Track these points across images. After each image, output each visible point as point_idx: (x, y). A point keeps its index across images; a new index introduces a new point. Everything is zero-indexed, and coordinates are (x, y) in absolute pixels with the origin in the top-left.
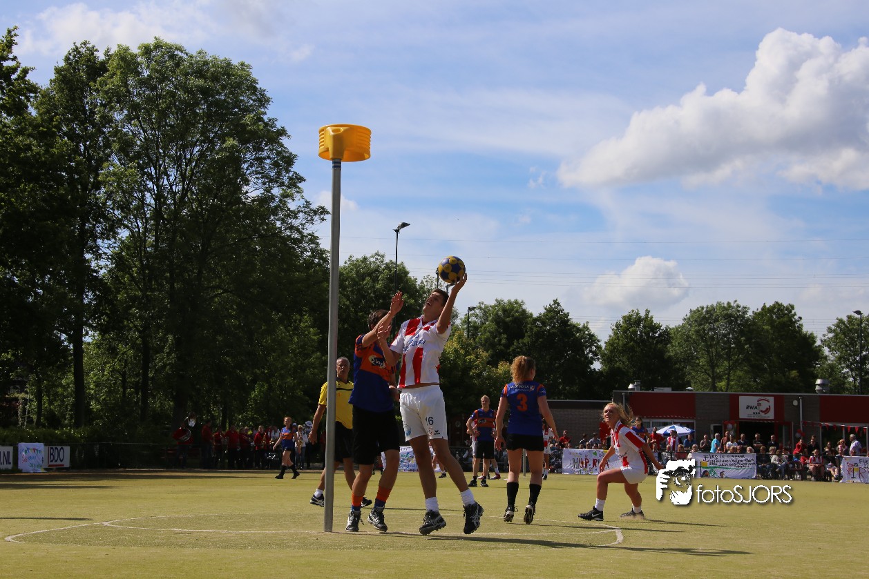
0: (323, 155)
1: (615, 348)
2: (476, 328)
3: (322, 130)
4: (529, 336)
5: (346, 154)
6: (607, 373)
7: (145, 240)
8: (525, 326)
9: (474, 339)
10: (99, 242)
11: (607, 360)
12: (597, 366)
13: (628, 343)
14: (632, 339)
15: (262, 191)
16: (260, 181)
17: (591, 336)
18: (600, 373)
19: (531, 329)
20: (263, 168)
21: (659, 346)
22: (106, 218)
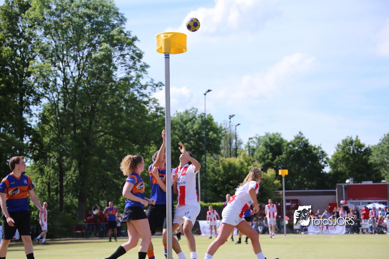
0: (159, 51)
1: (337, 159)
2: (254, 150)
3: (158, 36)
4: (285, 154)
5: (172, 50)
6: (333, 174)
7: (58, 106)
8: (283, 148)
9: (253, 156)
10: (31, 107)
11: (334, 166)
12: (327, 170)
13: (345, 156)
14: (347, 153)
15: (125, 74)
16: (124, 68)
17: (323, 152)
18: (330, 174)
19: (286, 149)
20: (125, 60)
21: (364, 157)
22: (35, 93)
